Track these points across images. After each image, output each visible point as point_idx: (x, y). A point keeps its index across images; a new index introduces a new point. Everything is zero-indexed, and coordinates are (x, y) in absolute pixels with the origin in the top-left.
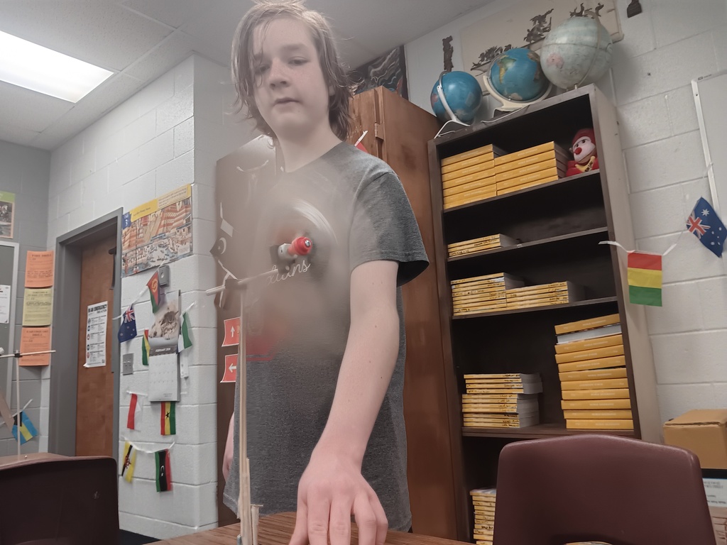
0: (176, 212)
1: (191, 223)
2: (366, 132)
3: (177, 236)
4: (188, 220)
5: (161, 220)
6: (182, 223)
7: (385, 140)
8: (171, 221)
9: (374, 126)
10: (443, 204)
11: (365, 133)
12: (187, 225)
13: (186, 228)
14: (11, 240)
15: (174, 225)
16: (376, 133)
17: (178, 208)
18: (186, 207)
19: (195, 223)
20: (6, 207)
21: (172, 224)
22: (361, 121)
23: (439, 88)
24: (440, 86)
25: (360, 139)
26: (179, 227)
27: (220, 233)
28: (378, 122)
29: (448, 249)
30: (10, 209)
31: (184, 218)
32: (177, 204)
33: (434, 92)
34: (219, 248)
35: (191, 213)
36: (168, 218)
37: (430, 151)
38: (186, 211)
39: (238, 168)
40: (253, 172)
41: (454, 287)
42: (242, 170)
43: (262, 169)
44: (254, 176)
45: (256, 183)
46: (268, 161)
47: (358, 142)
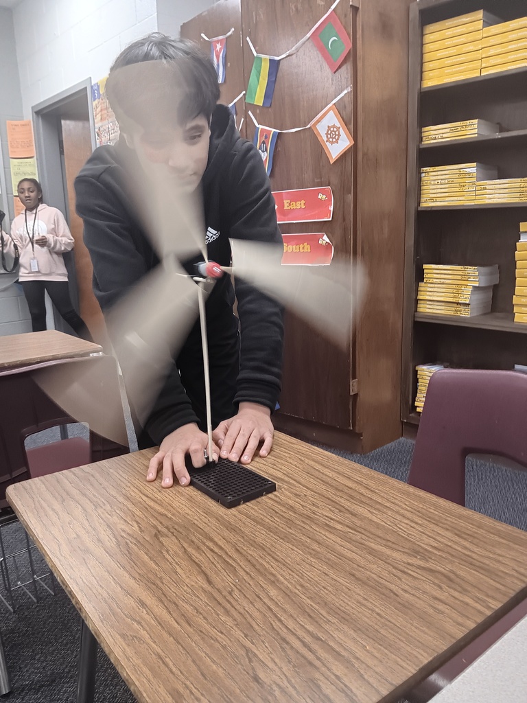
7: (360, 7)
10: (421, 80)
25: (333, 7)
29: (421, 132)
37: (411, 15)
39: (203, 35)
40: (217, 42)
41: (423, 175)
42: (207, 39)
43: (227, 38)
44: (219, 46)
45: (221, 55)
46: (233, 29)
47: (330, 10)
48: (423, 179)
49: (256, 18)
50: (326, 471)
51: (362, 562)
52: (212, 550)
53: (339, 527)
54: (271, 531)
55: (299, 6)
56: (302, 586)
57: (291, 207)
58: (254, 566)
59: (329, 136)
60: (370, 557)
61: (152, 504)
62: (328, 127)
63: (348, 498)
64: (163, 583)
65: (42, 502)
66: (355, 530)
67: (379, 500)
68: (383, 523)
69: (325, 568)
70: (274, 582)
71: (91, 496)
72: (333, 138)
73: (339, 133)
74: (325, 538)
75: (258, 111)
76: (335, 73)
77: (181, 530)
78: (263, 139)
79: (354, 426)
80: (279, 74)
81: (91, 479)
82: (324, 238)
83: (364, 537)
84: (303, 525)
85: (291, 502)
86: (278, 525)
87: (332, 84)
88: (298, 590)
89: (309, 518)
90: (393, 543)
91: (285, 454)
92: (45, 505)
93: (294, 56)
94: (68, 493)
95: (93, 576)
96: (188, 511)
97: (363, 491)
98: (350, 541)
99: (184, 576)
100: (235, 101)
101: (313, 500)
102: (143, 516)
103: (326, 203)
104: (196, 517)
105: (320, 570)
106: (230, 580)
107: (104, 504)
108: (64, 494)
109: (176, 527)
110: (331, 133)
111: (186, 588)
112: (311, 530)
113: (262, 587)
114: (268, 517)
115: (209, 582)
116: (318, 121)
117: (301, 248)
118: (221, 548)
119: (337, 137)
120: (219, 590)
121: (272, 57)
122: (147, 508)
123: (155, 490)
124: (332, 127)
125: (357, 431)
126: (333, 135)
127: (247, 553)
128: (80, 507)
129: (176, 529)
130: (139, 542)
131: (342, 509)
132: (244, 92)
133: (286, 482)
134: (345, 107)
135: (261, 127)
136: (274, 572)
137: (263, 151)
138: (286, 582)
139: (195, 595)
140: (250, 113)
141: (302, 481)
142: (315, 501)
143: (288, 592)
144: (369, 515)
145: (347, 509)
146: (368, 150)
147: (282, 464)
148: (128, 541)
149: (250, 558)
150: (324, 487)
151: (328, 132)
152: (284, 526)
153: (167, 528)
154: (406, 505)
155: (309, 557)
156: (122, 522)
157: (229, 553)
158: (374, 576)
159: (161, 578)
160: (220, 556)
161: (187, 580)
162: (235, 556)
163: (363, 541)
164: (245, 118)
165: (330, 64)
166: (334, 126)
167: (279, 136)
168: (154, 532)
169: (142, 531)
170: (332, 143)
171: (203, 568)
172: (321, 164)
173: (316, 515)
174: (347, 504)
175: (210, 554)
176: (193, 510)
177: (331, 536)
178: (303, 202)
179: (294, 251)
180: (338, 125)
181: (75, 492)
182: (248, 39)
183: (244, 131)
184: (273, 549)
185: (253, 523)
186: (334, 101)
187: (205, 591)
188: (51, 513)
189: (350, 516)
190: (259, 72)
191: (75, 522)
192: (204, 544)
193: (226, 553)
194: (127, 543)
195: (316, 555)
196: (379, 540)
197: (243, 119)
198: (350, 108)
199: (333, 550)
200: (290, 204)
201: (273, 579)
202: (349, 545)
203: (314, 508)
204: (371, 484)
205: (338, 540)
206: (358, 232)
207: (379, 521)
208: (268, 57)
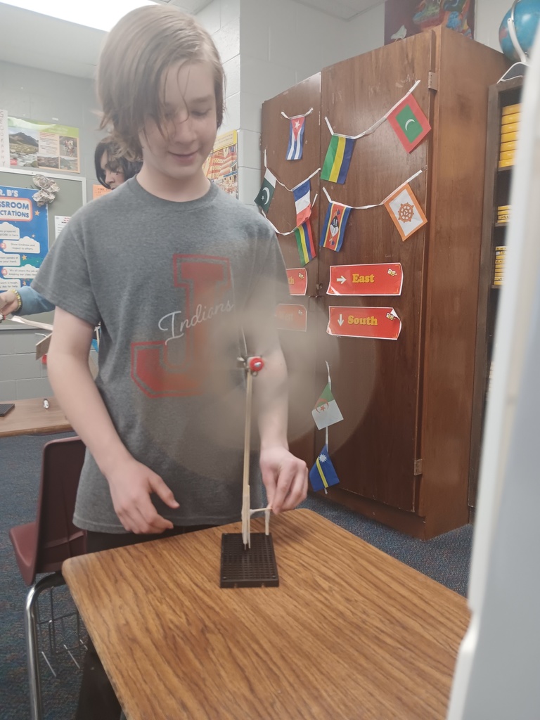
0: (223, 158)
1: (237, 172)
2: (419, 81)
3: (225, 184)
4: (234, 168)
5: (210, 166)
6: (229, 171)
7: (439, 91)
8: (218, 168)
9: (428, 75)
10: (499, 159)
11: (417, 83)
12: (233, 174)
13: (232, 176)
14: (78, 174)
15: (222, 171)
16: (429, 83)
17: (225, 154)
18: (232, 155)
19: (240, 171)
20: (72, 142)
21: (219, 171)
22: (413, 68)
23: (510, 21)
24: (512, 18)
25: (411, 90)
26: (226, 175)
27: (264, 183)
28: (433, 70)
29: (497, 211)
30: (75, 144)
31: (230, 165)
32: (224, 150)
33: (504, 24)
34: (263, 198)
35: (237, 161)
36: (216, 164)
37: (490, 97)
38: (232, 159)
39: (283, 113)
40: (296, 120)
41: (498, 253)
42: (286, 117)
43: (306, 117)
44: (297, 124)
45: (299, 133)
46: (312, 109)
47: (408, 93)
48: (497, 257)
49: (335, 99)
50: (379, 574)
51: (410, 684)
52: (257, 654)
53: (389, 641)
54: (319, 640)
55: (378, 89)
56: (345, 705)
57: (360, 281)
58: (298, 677)
59: (402, 214)
60: (419, 680)
61: (201, 594)
62: (402, 205)
63: (400, 608)
64: (205, 685)
65: (96, 581)
66: (405, 646)
67: (433, 613)
68: (435, 641)
69: (371, 687)
70: (317, 698)
71: (143, 578)
72: (405, 216)
73: (412, 211)
74: (373, 652)
75: (332, 188)
76: (410, 153)
77: (227, 627)
78: (336, 214)
79: (417, 509)
80: (355, 153)
81: (145, 559)
82: (392, 313)
83: (413, 655)
84: (351, 635)
85: (341, 608)
86: (326, 633)
87: (407, 164)
88: (341, 709)
89: (358, 627)
90: (445, 666)
91: (337, 550)
92: (98, 584)
93: (370, 136)
94: (121, 574)
95: (139, 669)
96: (236, 607)
97: (416, 600)
98: (399, 658)
99: (227, 680)
100: (311, 177)
101: (364, 607)
102: (191, 607)
103: (396, 278)
104: (243, 615)
105: (365, 689)
106: (273, 690)
107: (155, 589)
108: (118, 575)
109: (223, 623)
110: (404, 211)
111: (228, 694)
112: (360, 642)
113: (305, 702)
114: (317, 622)
115: (252, 690)
116: (392, 199)
117: (368, 321)
118: (266, 653)
119: (410, 215)
120: (260, 701)
121: (349, 137)
122: (195, 599)
123: (205, 579)
124: (405, 205)
125: (420, 515)
126: (406, 213)
127: (293, 661)
128: (132, 590)
129: (222, 626)
130: (185, 635)
131: (393, 621)
132: (320, 169)
133: (338, 583)
134: (419, 186)
135: (334, 203)
136: (318, 686)
137: (335, 226)
138: (329, 699)
139: (236, 703)
140: (324, 189)
141: (355, 584)
142: (366, 608)
143: (330, 711)
144: (421, 630)
145: (398, 621)
146: (441, 228)
147: (334, 562)
148: (175, 635)
149: (294, 667)
150: (376, 593)
151: (401, 209)
152: (332, 635)
153: (214, 623)
154: (461, 621)
155: (355, 672)
156: (171, 611)
157: (274, 659)
158: (422, 703)
159: (204, 680)
160: (264, 662)
161: (230, 686)
162: (280, 662)
163: (412, 660)
164: (319, 194)
165: (406, 145)
166: (407, 205)
167: (351, 213)
168: (201, 626)
169: (189, 624)
170: (405, 221)
171: (247, 674)
172: (392, 241)
173: (366, 625)
174: (398, 615)
175: (254, 659)
176: (241, 605)
177: (380, 651)
178: (372, 276)
179: (361, 323)
180: (411, 203)
181: (128, 573)
182: (326, 118)
183: (317, 206)
184: (319, 660)
185: (300, 627)
186: (408, 181)
187: (246, 699)
188: (103, 593)
189: (400, 629)
190: (335, 151)
191: (125, 606)
192: (249, 646)
193: (271, 659)
194: (174, 637)
195: (363, 671)
196: (428, 659)
197: (317, 195)
198: (424, 187)
199: (381, 669)
200: (359, 278)
201: (316, 693)
202: (397, 664)
203: (364, 617)
204: (427, 594)
205: (387, 656)
206: (428, 309)
207: (430, 638)
208: (344, 136)
